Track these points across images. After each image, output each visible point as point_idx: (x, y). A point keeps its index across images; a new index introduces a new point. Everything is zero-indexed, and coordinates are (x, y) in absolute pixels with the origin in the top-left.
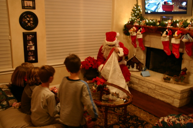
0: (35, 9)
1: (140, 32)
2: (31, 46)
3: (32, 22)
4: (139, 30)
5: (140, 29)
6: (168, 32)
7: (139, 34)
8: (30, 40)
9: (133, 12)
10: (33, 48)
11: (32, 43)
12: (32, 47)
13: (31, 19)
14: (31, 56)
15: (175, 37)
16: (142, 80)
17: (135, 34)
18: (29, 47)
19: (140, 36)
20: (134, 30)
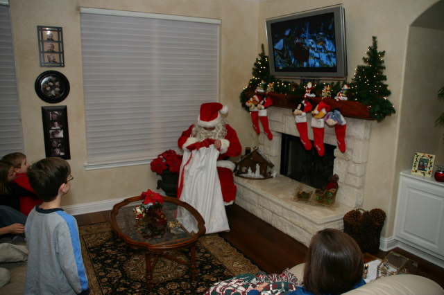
0: (64, 66)
1: (263, 104)
2: (57, 131)
3: (58, 89)
4: (262, 102)
5: (263, 99)
6: (305, 105)
7: (261, 109)
8: (55, 121)
9: (255, 68)
10: (61, 135)
11: (59, 126)
12: (59, 133)
13: (57, 84)
14: (58, 148)
15: (315, 115)
16: (262, 196)
17: (256, 109)
18: (53, 133)
19: (263, 113)
20: (254, 101)
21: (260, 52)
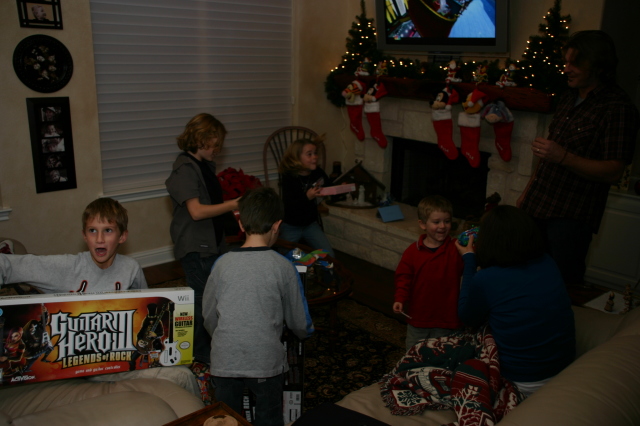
0: (61, 28)
1: (373, 94)
2: (54, 141)
3: (53, 68)
4: (371, 91)
5: (372, 86)
6: (449, 94)
7: (370, 102)
8: (51, 123)
9: (351, 38)
10: (61, 147)
11: (57, 131)
12: (57, 143)
13: (52, 58)
14: (56, 169)
15: (467, 108)
16: (380, 232)
17: (359, 101)
18: (47, 143)
19: (373, 108)
20: (356, 89)
21: (359, 14)
